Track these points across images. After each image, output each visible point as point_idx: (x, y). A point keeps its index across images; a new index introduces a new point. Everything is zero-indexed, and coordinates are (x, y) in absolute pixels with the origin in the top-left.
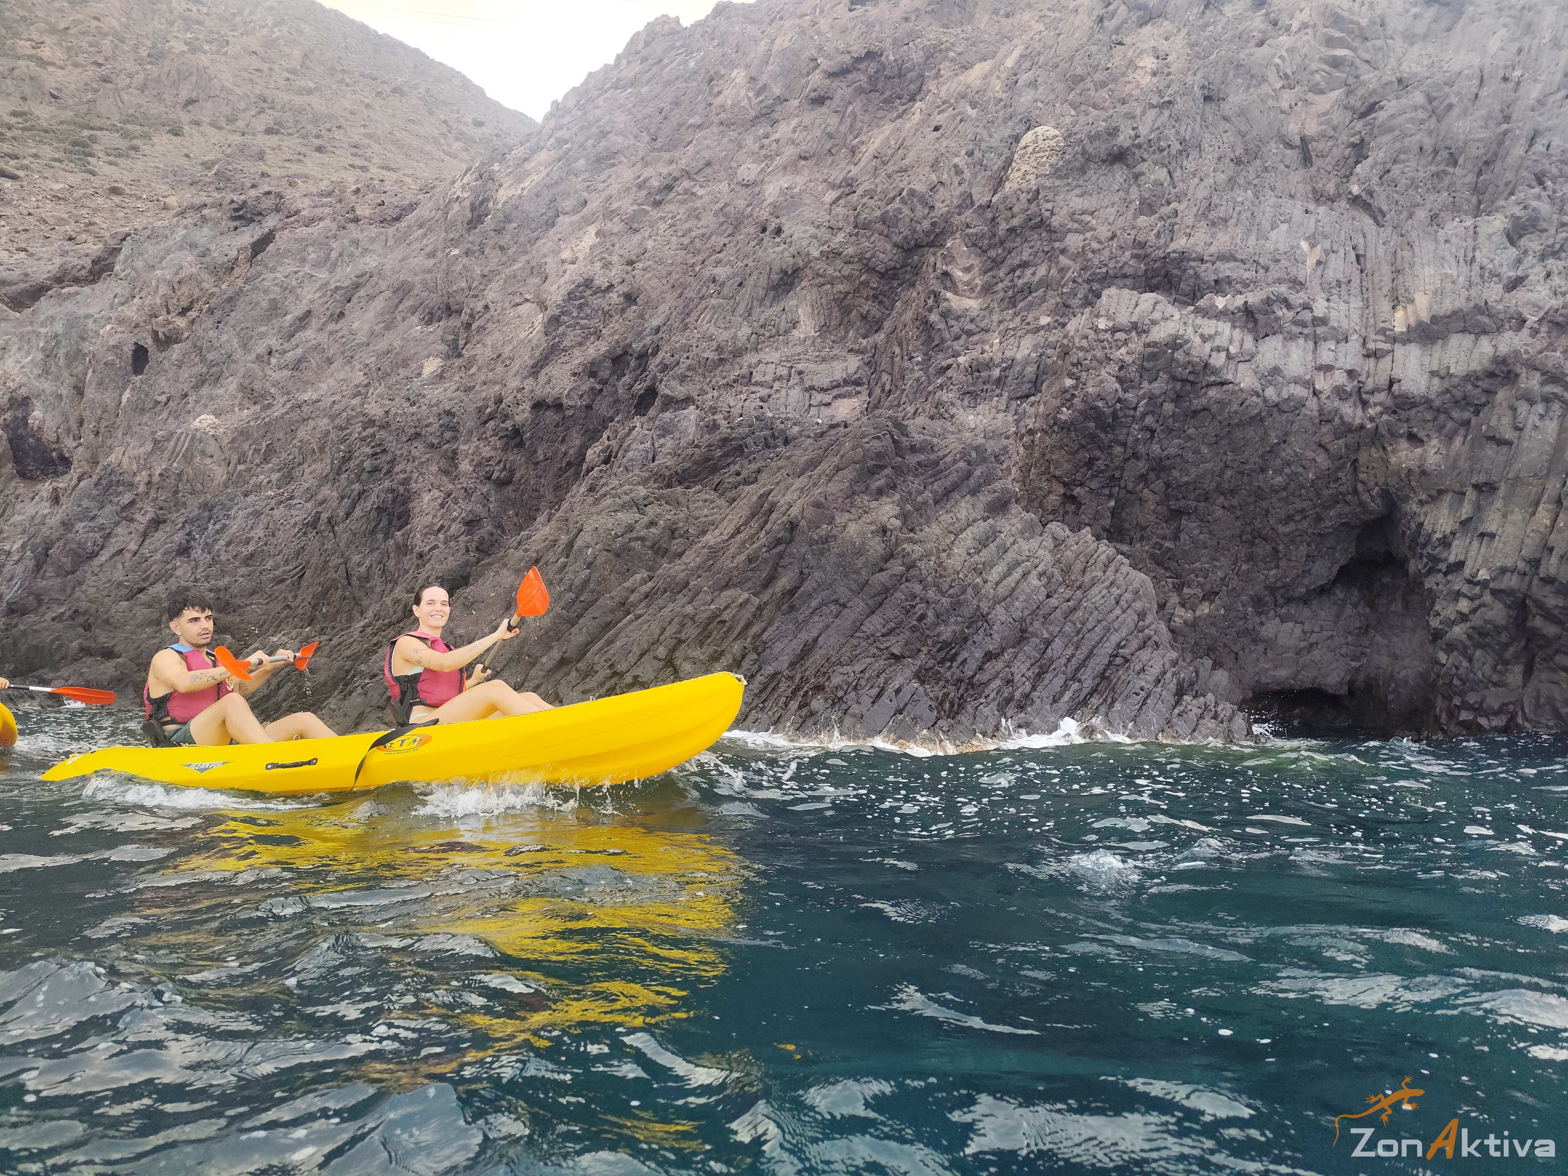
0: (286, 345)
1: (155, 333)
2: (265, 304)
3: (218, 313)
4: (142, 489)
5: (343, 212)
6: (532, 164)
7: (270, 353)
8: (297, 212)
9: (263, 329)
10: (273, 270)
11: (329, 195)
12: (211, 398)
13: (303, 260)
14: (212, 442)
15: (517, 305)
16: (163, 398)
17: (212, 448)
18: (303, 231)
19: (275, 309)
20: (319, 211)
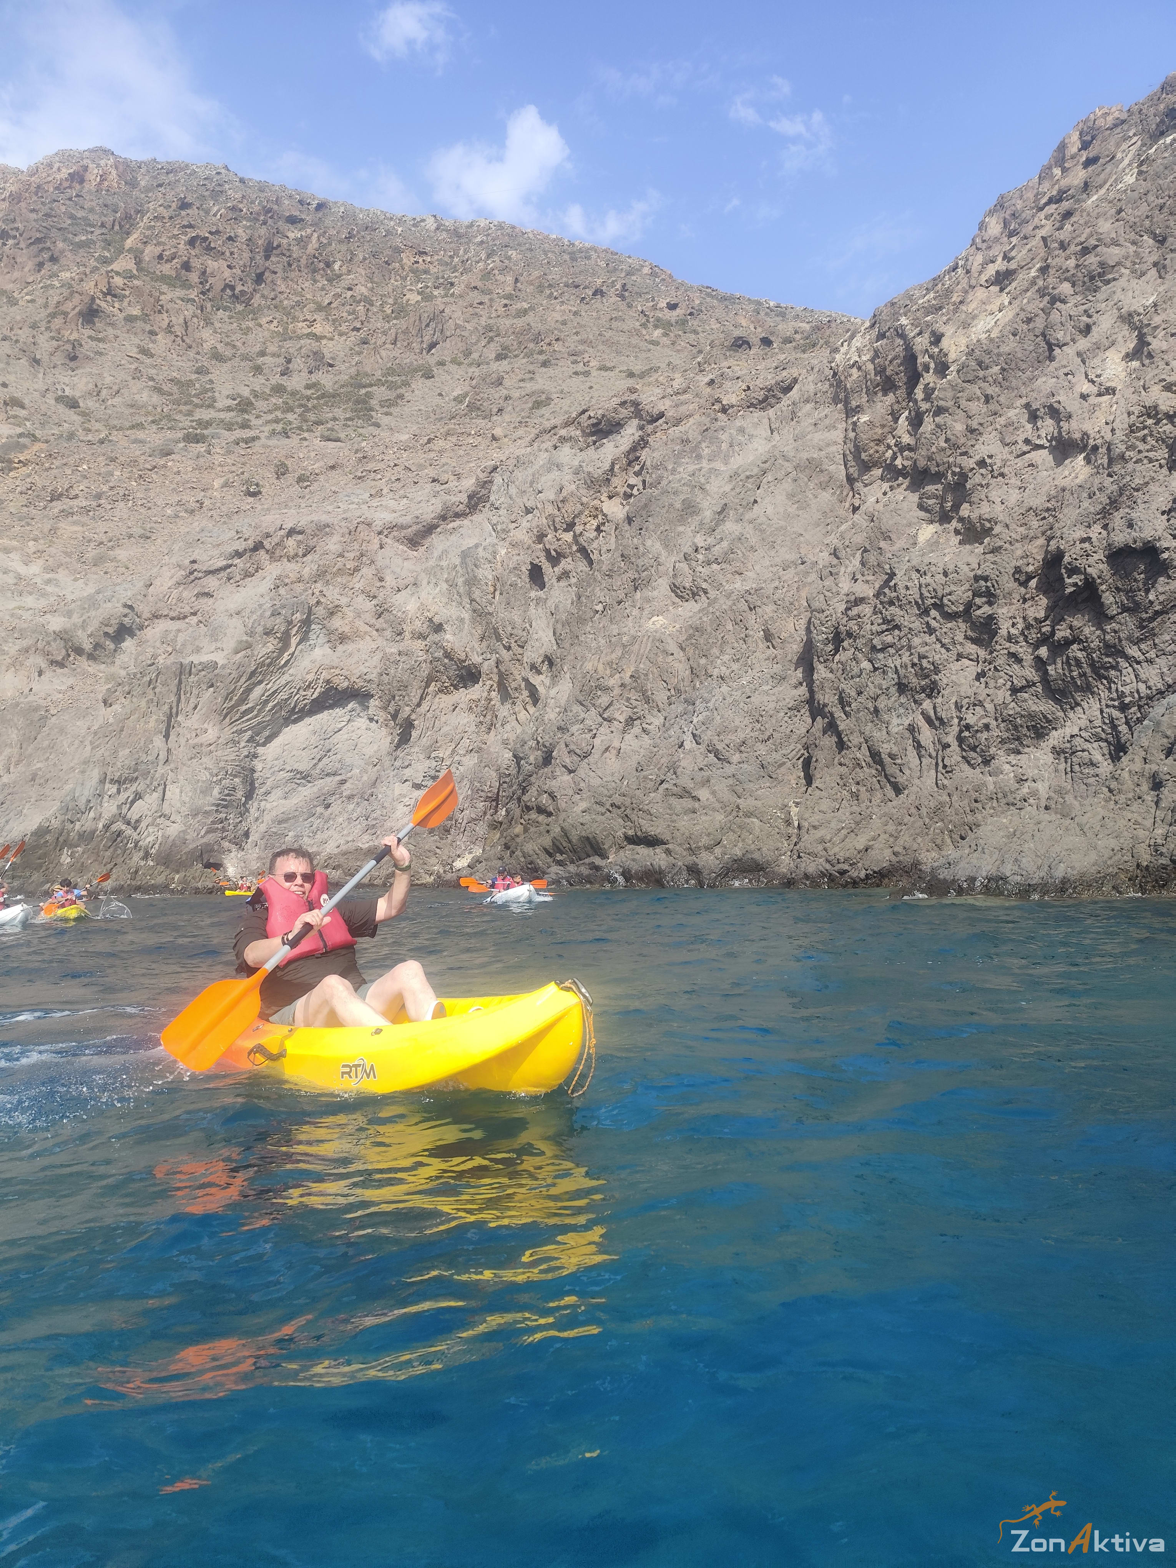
0: (710, 540)
1: (548, 552)
2: (678, 506)
3: (637, 522)
4: (617, 691)
5: (708, 405)
6: (972, 306)
7: (696, 551)
8: (661, 415)
9: (681, 529)
10: (674, 471)
11: (685, 392)
12: (648, 600)
13: (699, 457)
14: (670, 640)
15: (1024, 453)
16: (600, 607)
17: (672, 647)
18: (675, 432)
19: (690, 509)
20: (683, 409)
